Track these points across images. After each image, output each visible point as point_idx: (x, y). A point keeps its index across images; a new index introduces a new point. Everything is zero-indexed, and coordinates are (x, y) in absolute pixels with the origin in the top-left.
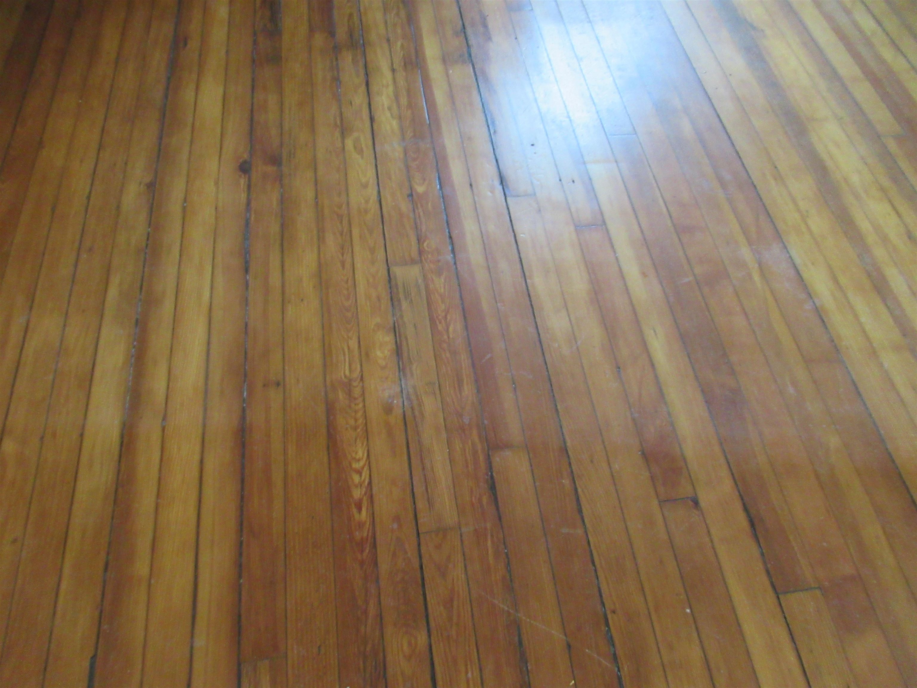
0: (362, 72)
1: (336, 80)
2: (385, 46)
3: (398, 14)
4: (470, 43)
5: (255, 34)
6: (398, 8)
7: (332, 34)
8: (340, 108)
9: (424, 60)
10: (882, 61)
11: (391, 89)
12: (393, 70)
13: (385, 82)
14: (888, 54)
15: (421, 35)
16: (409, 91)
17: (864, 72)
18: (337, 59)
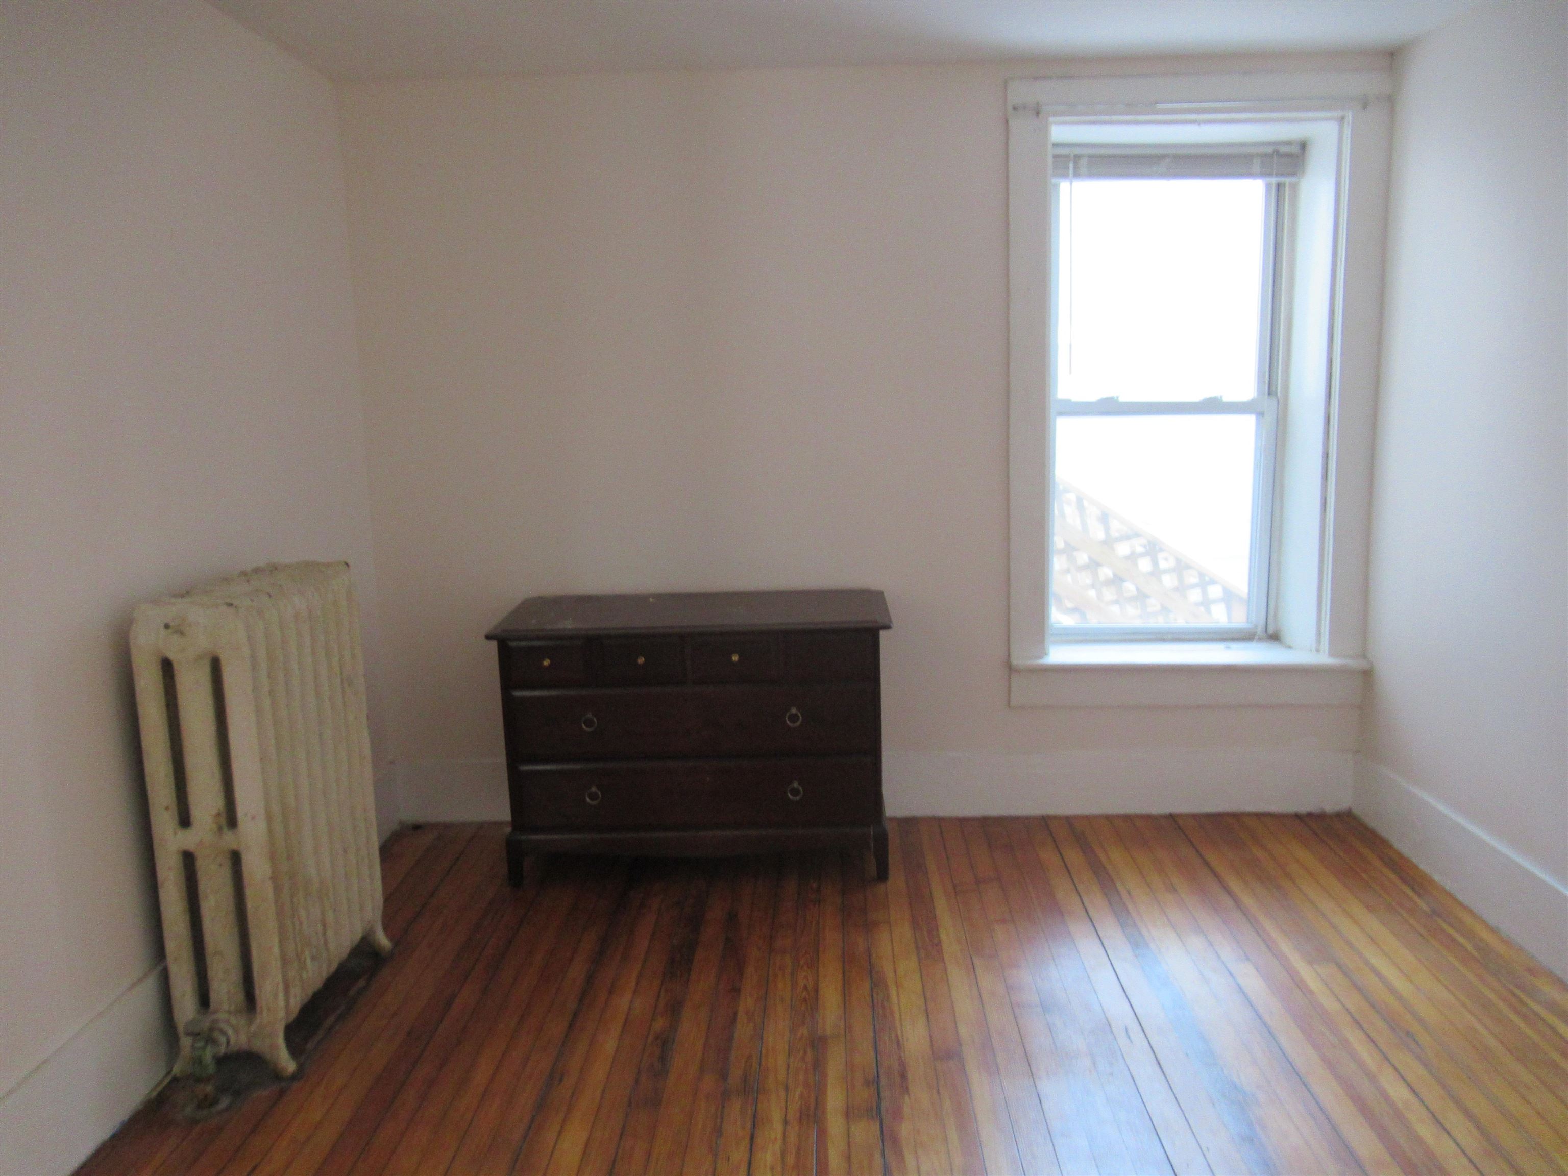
0: (749, 1125)
1: (718, 1131)
2: (782, 1094)
3: (803, 1059)
4: (882, 1095)
5: (639, 1073)
6: (805, 1052)
7: (724, 1075)
8: (715, 1162)
9: (824, 1112)
10: (1420, 1140)
11: (778, 1146)
12: (786, 1123)
13: (773, 1137)
14: (1426, 1131)
15: (826, 1085)
16: (799, 1149)
17: (1393, 1156)
18: (723, 1107)
